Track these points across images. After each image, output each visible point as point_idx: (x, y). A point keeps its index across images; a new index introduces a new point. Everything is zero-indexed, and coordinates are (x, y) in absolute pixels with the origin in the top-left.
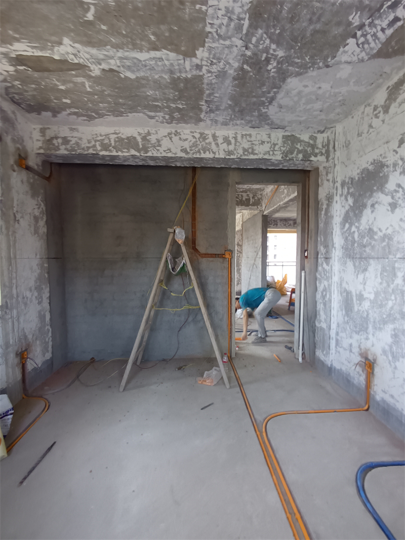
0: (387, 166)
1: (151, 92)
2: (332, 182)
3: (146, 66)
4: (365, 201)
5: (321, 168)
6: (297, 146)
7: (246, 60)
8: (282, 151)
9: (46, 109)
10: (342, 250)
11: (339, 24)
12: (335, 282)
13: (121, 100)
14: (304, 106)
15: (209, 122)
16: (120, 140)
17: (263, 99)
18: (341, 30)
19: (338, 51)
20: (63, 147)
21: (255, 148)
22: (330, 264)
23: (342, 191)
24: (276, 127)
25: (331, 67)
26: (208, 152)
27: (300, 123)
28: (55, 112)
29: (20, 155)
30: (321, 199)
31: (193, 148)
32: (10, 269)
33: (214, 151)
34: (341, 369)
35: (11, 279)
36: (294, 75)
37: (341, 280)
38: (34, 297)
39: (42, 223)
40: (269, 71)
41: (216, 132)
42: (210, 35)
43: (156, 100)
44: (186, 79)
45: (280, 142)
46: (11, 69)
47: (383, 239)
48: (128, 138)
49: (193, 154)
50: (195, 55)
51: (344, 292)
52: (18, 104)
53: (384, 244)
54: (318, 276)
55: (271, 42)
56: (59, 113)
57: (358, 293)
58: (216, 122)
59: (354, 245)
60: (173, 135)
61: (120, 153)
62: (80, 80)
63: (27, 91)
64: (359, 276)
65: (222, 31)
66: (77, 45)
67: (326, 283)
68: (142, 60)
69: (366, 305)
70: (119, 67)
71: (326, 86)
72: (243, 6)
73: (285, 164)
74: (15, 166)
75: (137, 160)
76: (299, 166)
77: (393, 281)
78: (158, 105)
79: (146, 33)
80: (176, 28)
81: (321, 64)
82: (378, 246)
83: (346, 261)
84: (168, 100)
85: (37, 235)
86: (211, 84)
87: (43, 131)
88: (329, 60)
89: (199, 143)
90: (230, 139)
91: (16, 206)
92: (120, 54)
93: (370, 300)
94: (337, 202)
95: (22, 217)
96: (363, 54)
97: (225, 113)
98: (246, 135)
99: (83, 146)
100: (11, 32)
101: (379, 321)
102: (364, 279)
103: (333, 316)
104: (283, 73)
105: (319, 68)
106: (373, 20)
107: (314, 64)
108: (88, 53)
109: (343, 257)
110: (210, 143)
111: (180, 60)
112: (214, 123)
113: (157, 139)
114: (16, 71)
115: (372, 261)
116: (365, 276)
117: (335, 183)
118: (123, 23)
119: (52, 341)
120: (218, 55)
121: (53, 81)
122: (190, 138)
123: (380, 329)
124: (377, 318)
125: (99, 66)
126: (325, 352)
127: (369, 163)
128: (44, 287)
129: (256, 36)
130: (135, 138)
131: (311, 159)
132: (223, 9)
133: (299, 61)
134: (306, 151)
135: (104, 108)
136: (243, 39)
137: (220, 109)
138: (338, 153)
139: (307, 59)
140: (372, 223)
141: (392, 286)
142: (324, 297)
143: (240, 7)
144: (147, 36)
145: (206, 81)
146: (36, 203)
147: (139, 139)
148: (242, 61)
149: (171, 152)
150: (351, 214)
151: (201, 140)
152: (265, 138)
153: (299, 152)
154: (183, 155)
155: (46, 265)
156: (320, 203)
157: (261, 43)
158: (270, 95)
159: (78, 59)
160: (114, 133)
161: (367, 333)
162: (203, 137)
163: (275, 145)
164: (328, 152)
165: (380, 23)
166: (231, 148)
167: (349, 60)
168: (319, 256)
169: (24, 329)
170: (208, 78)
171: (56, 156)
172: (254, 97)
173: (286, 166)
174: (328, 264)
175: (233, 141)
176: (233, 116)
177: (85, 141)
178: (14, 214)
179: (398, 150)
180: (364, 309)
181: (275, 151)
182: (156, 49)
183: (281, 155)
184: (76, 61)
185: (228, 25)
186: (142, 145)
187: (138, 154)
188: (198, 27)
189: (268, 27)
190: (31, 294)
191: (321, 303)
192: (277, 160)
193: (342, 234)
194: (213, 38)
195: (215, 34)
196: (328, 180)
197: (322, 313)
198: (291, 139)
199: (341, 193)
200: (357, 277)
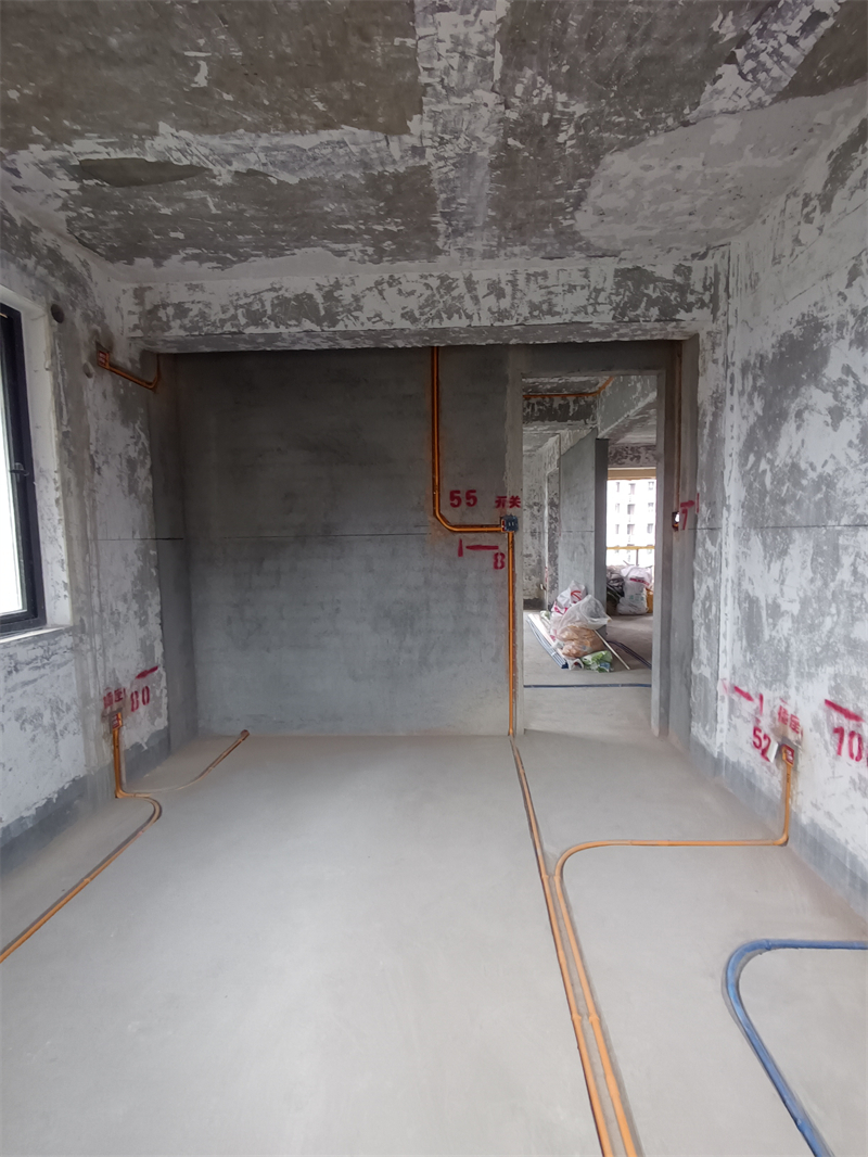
0: (827, 328)
1: (331, 205)
2: (723, 364)
3: (315, 159)
4: (785, 405)
5: (703, 336)
6: (646, 291)
7: (510, 129)
8: (614, 305)
9: (143, 253)
10: (741, 510)
11: (692, 39)
12: (727, 580)
13: (276, 226)
14: (653, 208)
15: (455, 255)
16: (282, 302)
17: (562, 200)
18: (699, 49)
19: (702, 91)
20: (175, 324)
21: (555, 300)
22: (719, 540)
23: (743, 384)
24: (600, 254)
25: (694, 124)
26: (456, 316)
27: (650, 241)
28: (159, 258)
29: (98, 344)
30: (702, 403)
31: (426, 310)
32: (87, 559)
33: (469, 312)
34: (738, 762)
35: (88, 578)
36: (615, 148)
37: (741, 574)
38: (131, 612)
39: (142, 473)
40: (561, 146)
41: (473, 272)
42: (429, 89)
43: (343, 220)
44: (396, 176)
45: (609, 285)
46: (74, 185)
47: (817, 486)
48: (297, 297)
49: (427, 321)
50: (407, 131)
51: (746, 600)
52: (92, 248)
53: (820, 496)
54: (697, 568)
55: (554, 91)
56: (166, 258)
57: (770, 601)
58: (470, 252)
59: (764, 501)
60: (385, 286)
61: (282, 329)
62: (197, 194)
63: (104, 223)
64: (772, 565)
65: (454, 79)
66: (184, 134)
67: (710, 582)
68: (307, 148)
69: (785, 625)
70: (264, 165)
71: (691, 164)
72: (485, 30)
73: (621, 331)
74: (91, 367)
75: (318, 340)
76: (654, 333)
77: (834, 574)
78: (349, 229)
79: (307, 99)
80: (361, 84)
81: (670, 121)
82: (807, 501)
83: (749, 534)
84: (367, 218)
85: (134, 495)
86: (448, 181)
87: (139, 294)
88: (686, 111)
89: (437, 297)
90: (503, 285)
91: (94, 443)
92: (264, 141)
93: (792, 615)
94: (732, 408)
95: (106, 462)
96: (759, 92)
97: (486, 234)
98: (536, 275)
99: (213, 318)
100: (66, 123)
101: (808, 660)
102: (781, 571)
103: (725, 651)
104: (592, 147)
105: (668, 129)
106: (765, 25)
107: (654, 123)
108: (205, 145)
109: (743, 527)
110: (461, 297)
111: (379, 141)
112: (466, 255)
113: (353, 296)
114: (82, 188)
115: (796, 534)
116: (782, 564)
117: (728, 367)
118: (262, 85)
119: (167, 695)
120: (451, 125)
121: (149, 200)
122: (420, 289)
123: (810, 676)
124: (805, 653)
125: (228, 167)
126: (707, 728)
127: (794, 323)
128: (149, 593)
129: (522, 82)
130: (310, 297)
131: (678, 317)
132: (448, 40)
133: (622, 119)
134: (667, 300)
135: (247, 243)
136: (497, 90)
137: (472, 228)
138: (735, 302)
139: (638, 114)
140: (798, 453)
141: (832, 585)
142: (706, 612)
143: (481, 32)
144: (309, 103)
145: (435, 176)
146: (129, 433)
147: (319, 298)
148: (502, 131)
149: (381, 320)
150: (760, 434)
151: (442, 291)
152: (578, 279)
153: (652, 303)
154: (406, 324)
155: (152, 552)
156: (701, 412)
157: (535, 93)
158: (573, 191)
159: (189, 157)
160: (270, 290)
161: (786, 685)
162: (446, 284)
163: (598, 291)
164: (714, 299)
165: (784, 29)
166: (505, 303)
167: (731, 106)
168: (699, 526)
169: (114, 671)
170: (439, 171)
171: (165, 341)
172: (540, 197)
173: (625, 333)
174: (713, 544)
175: (508, 289)
176: (503, 239)
177: (216, 308)
178: (91, 456)
179: (846, 292)
180: (781, 636)
181: (599, 304)
182: (328, 125)
183: (613, 312)
184: (185, 162)
185: (463, 68)
186: (325, 308)
187: (318, 329)
188: (404, 77)
189: (543, 62)
190: (126, 606)
191: (701, 624)
192: (602, 324)
193: (743, 477)
194: (436, 95)
195: (439, 87)
196: (715, 361)
197: (703, 646)
198: (634, 277)
199: (741, 388)
200: (769, 569)
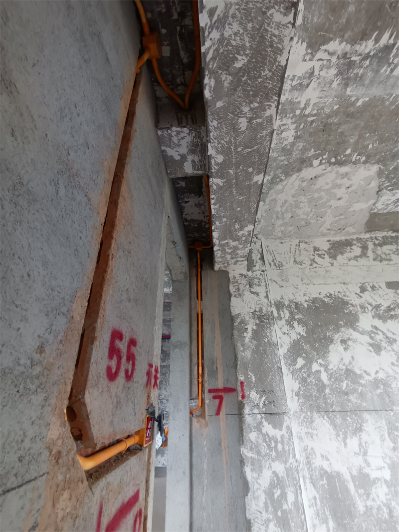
10: (296, 398)
22: (287, 424)
51: (322, 477)
53: (379, 391)
57: (355, 473)
59: (323, 391)
64: (348, 441)
83: (311, 417)
93: (385, 481)
102: (360, 444)
116: (360, 439)
127: (324, 295)
164: (248, 260)
179: (360, 294)
180: (379, 503)
193: (293, 373)
200: (345, 444)
